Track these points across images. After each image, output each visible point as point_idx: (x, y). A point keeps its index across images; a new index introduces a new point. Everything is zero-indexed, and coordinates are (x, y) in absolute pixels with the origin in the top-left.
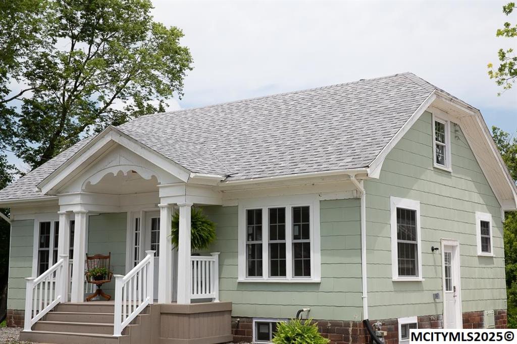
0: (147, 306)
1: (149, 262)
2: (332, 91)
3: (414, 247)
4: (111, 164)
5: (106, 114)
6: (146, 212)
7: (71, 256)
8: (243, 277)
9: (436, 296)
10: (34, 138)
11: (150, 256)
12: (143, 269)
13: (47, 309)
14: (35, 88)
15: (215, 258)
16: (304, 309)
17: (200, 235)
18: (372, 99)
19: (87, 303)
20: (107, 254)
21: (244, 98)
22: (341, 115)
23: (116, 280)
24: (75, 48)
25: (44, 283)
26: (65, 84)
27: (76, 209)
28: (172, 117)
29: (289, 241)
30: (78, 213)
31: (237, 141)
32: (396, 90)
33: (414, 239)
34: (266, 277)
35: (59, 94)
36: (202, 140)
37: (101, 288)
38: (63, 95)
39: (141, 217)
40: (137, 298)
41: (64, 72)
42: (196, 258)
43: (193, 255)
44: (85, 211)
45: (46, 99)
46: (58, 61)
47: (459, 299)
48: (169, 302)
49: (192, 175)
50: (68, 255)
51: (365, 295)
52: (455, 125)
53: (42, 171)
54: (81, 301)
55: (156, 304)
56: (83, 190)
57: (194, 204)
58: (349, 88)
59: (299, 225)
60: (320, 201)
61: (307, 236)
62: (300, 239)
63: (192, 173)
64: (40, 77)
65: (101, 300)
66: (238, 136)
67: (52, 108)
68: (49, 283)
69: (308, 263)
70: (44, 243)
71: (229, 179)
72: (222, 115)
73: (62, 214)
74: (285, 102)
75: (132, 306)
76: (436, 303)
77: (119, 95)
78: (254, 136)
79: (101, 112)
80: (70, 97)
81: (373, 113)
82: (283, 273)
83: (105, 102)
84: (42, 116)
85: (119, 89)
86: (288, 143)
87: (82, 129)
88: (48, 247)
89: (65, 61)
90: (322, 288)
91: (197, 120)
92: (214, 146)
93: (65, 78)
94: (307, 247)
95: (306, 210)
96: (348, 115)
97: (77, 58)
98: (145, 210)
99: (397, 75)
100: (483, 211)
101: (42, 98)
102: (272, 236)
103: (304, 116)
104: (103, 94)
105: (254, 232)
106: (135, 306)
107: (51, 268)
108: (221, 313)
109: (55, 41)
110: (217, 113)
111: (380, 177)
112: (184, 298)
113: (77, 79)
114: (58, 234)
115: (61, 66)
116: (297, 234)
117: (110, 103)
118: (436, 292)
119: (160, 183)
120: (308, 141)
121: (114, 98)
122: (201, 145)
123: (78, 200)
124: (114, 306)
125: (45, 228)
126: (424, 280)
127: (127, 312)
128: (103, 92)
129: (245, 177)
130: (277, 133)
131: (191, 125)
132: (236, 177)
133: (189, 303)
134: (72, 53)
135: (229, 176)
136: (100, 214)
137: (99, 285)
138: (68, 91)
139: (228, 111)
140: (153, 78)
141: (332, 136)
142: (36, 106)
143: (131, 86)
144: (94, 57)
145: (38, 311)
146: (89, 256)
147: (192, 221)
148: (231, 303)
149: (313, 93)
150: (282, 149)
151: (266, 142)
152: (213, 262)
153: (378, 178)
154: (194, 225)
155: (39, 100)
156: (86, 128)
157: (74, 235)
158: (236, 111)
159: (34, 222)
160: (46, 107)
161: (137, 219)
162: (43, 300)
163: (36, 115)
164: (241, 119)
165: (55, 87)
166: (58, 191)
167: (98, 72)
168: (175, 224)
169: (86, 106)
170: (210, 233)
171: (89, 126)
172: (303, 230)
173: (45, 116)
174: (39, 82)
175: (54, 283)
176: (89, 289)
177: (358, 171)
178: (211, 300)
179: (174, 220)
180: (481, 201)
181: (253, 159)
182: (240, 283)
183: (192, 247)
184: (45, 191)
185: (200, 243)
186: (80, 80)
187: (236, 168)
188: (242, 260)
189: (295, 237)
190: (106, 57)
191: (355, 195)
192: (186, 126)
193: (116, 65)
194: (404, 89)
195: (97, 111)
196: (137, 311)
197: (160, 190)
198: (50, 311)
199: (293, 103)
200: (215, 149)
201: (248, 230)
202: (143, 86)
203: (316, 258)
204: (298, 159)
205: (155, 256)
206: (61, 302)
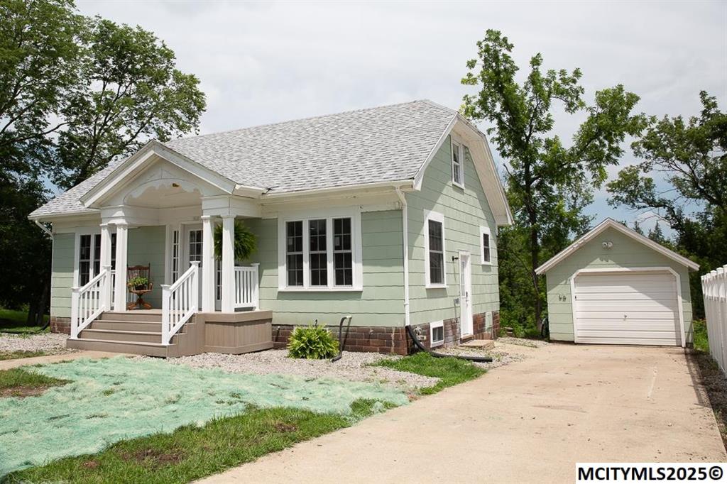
0: (193, 316)
1: (194, 273)
2: (356, 116)
3: (440, 256)
4: (153, 178)
5: (132, 146)
6: (184, 225)
7: (113, 268)
8: (283, 286)
9: (457, 301)
10: (68, 166)
11: (194, 267)
12: (188, 280)
13: (92, 318)
14: (70, 122)
15: (254, 269)
16: (348, 317)
17: (243, 247)
18: (398, 120)
19: (129, 312)
20: (147, 266)
21: (270, 123)
22: (371, 135)
23: (163, 291)
24: (106, 88)
25: (89, 292)
26: (96, 119)
27: (117, 222)
28: (202, 140)
29: (330, 251)
30: (120, 225)
31: (270, 158)
32: (418, 113)
33: (441, 249)
34: (307, 286)
35: (91, 128)
36: (235, 158)
37: (142, 297)
38: (95, 128)
39: (179, 229)
40: (179, 307)
41: (97, 109)
42: (239, 269)
43: (236, 265)
44: (126, 223)
45: (79, 131)
46: (91, 99)
47: (470, 303)
48: (213, 312)
49: (238, 187)
50: (110, 265)
51: (407, 302)
52: (466, 147)
53: (81, 189)
54: (124, 310)
55: (200, 312)
56: (124, 204)
57: (237, 217)
58: (371, 113)
59: (340, 236)
60: (362, 213)
61: (348, 246)
62: (341, 249)
63: (237, 185)
64: (74, 113)
65: (140, 309)
66: (270, 154)
67: (84, 140)
68: (93, 292)
69: (349, 273)
70: (85, 255)
71: (270, 192)
72: (251, 137)
73: (104, 227)
74: (311, 125)
75: (179, 315)
76: (455, 307)
77: (143, 129)
78: (287, 154)
79: (127, 144)
80: (100, 130)
81: (403, 132)
82: (325, 283)
83: (132, 135)
84: (76, 147)
85: (143, 124)
86: (324, 159)
87: (110, 159)
88: (89, 258)
89: (97, 99)
90: (363, 296)
91: (227, 142)
92: (249, 163)
93: (97, 115)
94: (349, 257)
95: (347, 222)
96: (378, 134)
97: (108, 97)
98: (185, 223)
99: (415, 102)
100: (484, 225)
101: (76, 131)
102: (313, 247)
103: (333, 136)
104: (129, 128)
105: (295, 244)
106: (181, 315)
107: (92, 280)
108: (263, 321)
109: (89, 83)
110: (245, 135)
111: (422, 189)
112: (228, 307)
113: (107, 115)
114: (100, 245)
115: (94, 104)
116: (338, 244)
117: (136, 135)
118: (457, 298)
119: (202, 196)
120: (344, 157)
121: (139, 132)
122: (236, 163)
123: (120, 213)
124: (161, 315)
125: (85, 240)
126: (448, 287)
127: (174, 321)
128: (130, 126)
129: (286, 190)
130: (310, 151)
131: (222, 146)
132: (277, 190)
133: (233, 312)
134: (104, 93)
135: (269, 189)
136: (139, 228)
137: (140, 295)
138: (99, 125)
139: (256, 134)
140: (174, 115)
141: (367, 153)
142: (71, 138)
143: (155, 122)
144: (122, 97)
145: (83, 319)
146: (129, 267)
147: (235, 233)
148: (271, 312)
149: (337, 117)
150: (320, 164)
151: (301, 158)
152: (254, 272)
153: (420, 190)
154: (237, 237)
155: (74, 133)
156: (114, 158)
157: (100, 248)
158: (264, 134)
159: (74, 236)
160: (80, 139)
161: (175, 232)
162: (88, 308)
163: (70, 146)
164: (271, 140)
165: (87, 122)
166: (101, 204)
167: (126, 108)
168: (218, 237)
169: (115, 139)
170: (252, 244)
171: (118, 156)
172: (344, 240)
173: (78, 147)
174: (74, 117)
175: (98, 292)
176: (130, 298)
177: (403, 183)
178: (251, 309)
179: (217, 233)
180: (484, 217)
181: (291, 174)
182: (280, 293)
183: (235, 258)
184: (87, 204)
185: (242, 254)
186: (110, 116)
187: (276, 182)
188: (282, 271)
189: (336, 248)
190: (133, 96)
191: (397, 207)
192: (217, 147)
193: (142, 104)
194: (426, 112)
195: (124, 143)
196: (183, 320)
197: (203, 203)
198: (96, 319)
199: (319, 125)
200: (250, 166)
201: (288, 242)
202: (165, 123)
203: (357, 268)
204: (338, 173)
205: (199, 266)
206: (106, 311)
